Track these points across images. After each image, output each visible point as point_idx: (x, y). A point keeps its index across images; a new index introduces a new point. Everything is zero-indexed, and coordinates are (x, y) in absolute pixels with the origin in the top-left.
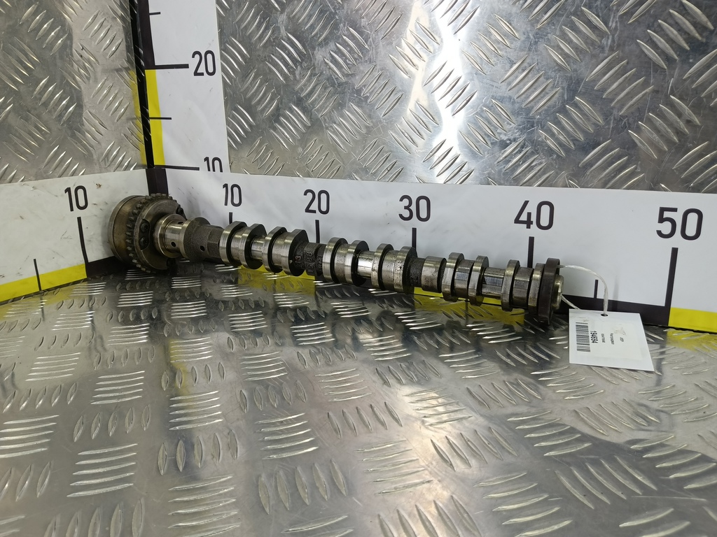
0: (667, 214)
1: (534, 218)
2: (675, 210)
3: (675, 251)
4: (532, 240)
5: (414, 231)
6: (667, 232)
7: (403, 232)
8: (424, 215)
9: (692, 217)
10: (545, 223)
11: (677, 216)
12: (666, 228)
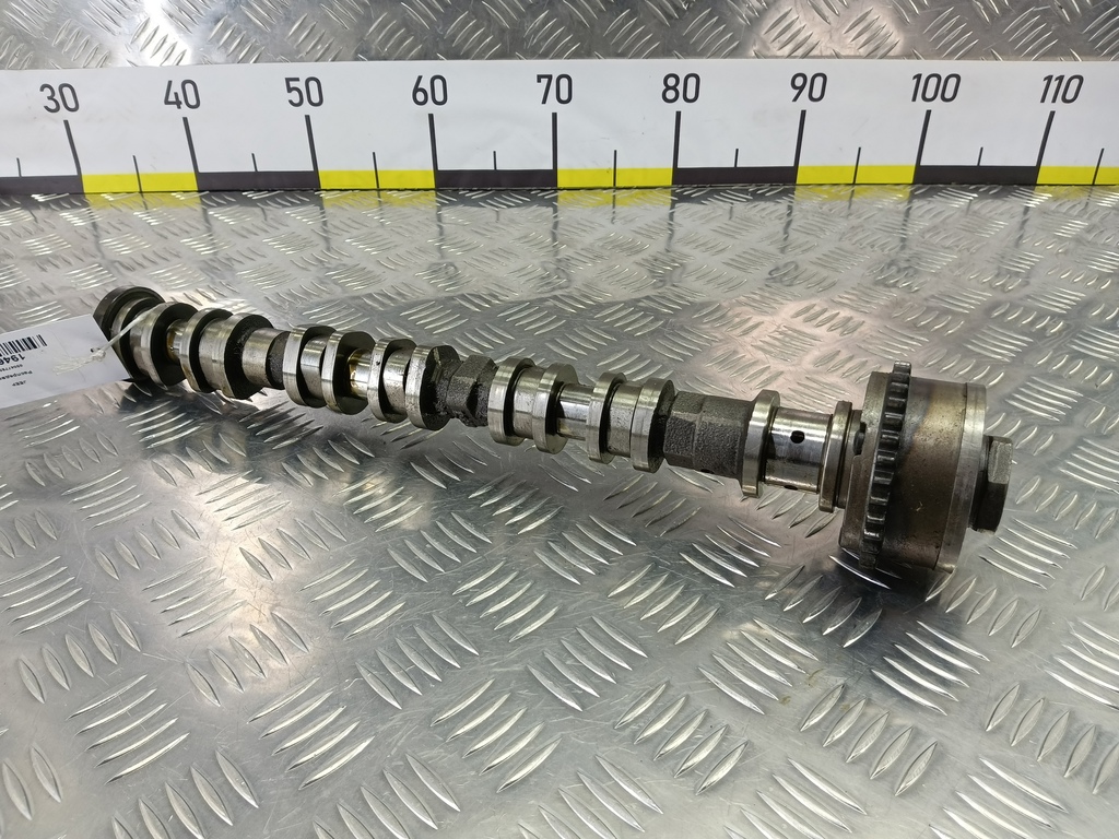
0: (292, 84)
1: (181, 98)
2: (297, 79)
3: (308, 118)
4: (185, 120)
5: (66, 123)
6: (297, 100)
7: (54, 126)
8: (71, 104)
9: (313, 85)
10: (193, 102)
11: (301, 85)
12: (295, 97)
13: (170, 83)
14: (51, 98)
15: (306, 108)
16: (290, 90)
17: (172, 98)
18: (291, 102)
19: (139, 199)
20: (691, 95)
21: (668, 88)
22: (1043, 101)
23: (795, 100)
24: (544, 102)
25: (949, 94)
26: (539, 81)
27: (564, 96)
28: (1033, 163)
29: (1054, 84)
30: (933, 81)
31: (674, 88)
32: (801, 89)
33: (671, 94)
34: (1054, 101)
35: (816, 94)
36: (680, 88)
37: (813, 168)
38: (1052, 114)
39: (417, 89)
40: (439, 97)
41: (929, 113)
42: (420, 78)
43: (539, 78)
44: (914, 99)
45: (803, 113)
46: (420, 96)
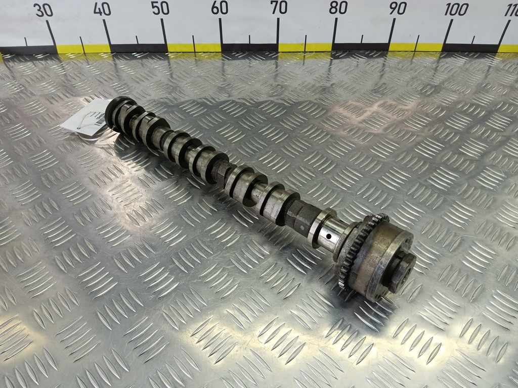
0: (155, 4)
1: (102, 11)
2: (157, 2)
3: (162, 20)
4: (104, 21)
5: (47, 22)
6: (157, 12)
7: (41, 22)
8: (49, 13)
9: (164, 5)
10: (107, 12)
11: (159, 5)
12: (156, 10)
13: (96, 4)
14: (38, 10)
15: (161, 15)
16: (153, 7)
17: (97, 11)
18: (154, 12)
19: (84, 57)
20: (343, 11)
21: (332, 7)
22: (506, 15)
23: (391, 14)
24: (274, 13)
25: (462, 12)
26: (272, 3)
27: (283, 10)
28: (497, 43)
29: (512, 8)
30: (456, 6)
31: (335, 7)
32: (394, 9)
33: (334, 10)
34: (511, 15)
35: (401, 11)
36: (338, 7)
37: (397, 44)
38: (509, 21)
39: (213, 7)
40: (224, 11)
41: (452, 20)
42: (215, 2)
44: (446, 14)
45: (394, 20)
46: (215, 10)
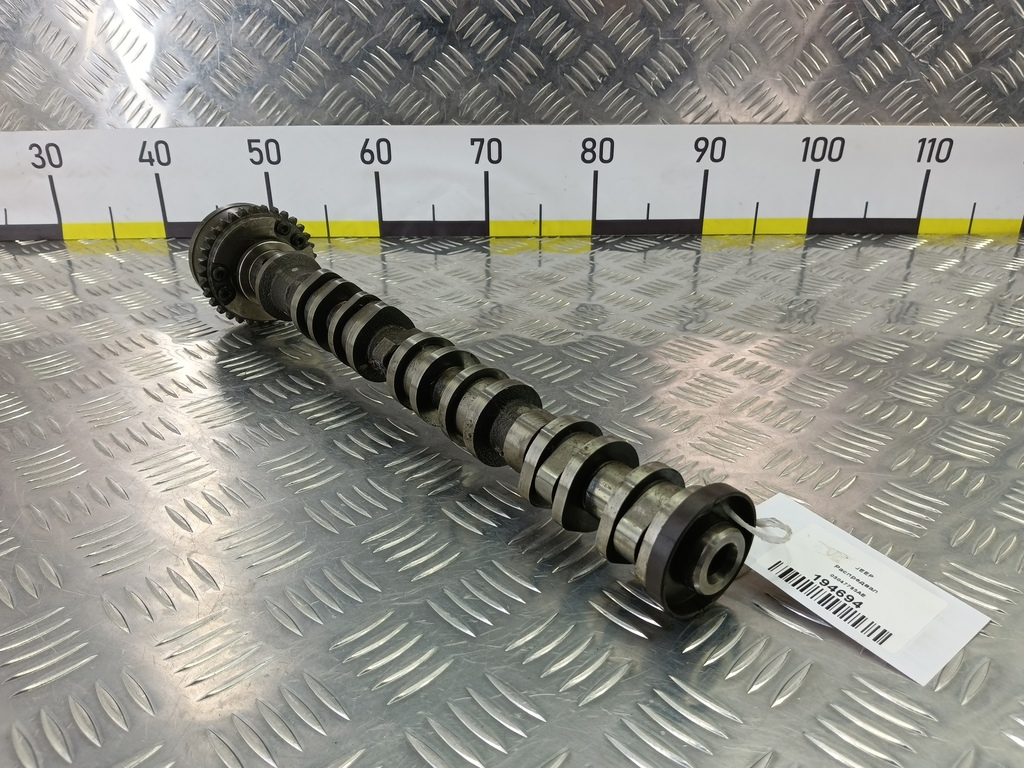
0: (254, 145)
1: (154, 157)
2: (258, 141)
3: (267, 174)
4: (157, 176)
5: (51, 178)
6: (257, 159)
7: (40, 180)
8: (56, 161)
9: (272, 146)
10: (164, 159)
11: (261, 146)
12: (256, 156)
13: (145, 143)
14: (37, 156)
15: (266, 166)
16: (251, 150)
17: (146, 156)
18: (252, 160)
19: (113, 244)
20: (606, 156)
21: (586, 150)
22: (919, 160)
23: (699, 160)
24: (477, 162)
25: (835, 155)
26: (472, 144)
27: (495, 157)
28: (915, 216)
29: (928, 146)
30: (821, 144)
31: (592, 150)
32: (703, 151)
33: (589, 156)
34: (929, 160)
35: (717, 155)
36: (597, 150)
37: (717, 221)
38: (928, 172)
39: (364, 150)
40: (384, 157)
41: (818, 171)
42: (367, 140)
43: (473, 141)
44: (804, 160)
45: (706, 172)
46: (367, 157)
